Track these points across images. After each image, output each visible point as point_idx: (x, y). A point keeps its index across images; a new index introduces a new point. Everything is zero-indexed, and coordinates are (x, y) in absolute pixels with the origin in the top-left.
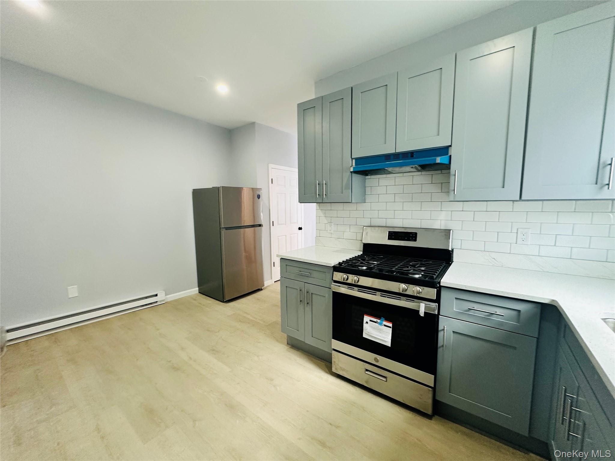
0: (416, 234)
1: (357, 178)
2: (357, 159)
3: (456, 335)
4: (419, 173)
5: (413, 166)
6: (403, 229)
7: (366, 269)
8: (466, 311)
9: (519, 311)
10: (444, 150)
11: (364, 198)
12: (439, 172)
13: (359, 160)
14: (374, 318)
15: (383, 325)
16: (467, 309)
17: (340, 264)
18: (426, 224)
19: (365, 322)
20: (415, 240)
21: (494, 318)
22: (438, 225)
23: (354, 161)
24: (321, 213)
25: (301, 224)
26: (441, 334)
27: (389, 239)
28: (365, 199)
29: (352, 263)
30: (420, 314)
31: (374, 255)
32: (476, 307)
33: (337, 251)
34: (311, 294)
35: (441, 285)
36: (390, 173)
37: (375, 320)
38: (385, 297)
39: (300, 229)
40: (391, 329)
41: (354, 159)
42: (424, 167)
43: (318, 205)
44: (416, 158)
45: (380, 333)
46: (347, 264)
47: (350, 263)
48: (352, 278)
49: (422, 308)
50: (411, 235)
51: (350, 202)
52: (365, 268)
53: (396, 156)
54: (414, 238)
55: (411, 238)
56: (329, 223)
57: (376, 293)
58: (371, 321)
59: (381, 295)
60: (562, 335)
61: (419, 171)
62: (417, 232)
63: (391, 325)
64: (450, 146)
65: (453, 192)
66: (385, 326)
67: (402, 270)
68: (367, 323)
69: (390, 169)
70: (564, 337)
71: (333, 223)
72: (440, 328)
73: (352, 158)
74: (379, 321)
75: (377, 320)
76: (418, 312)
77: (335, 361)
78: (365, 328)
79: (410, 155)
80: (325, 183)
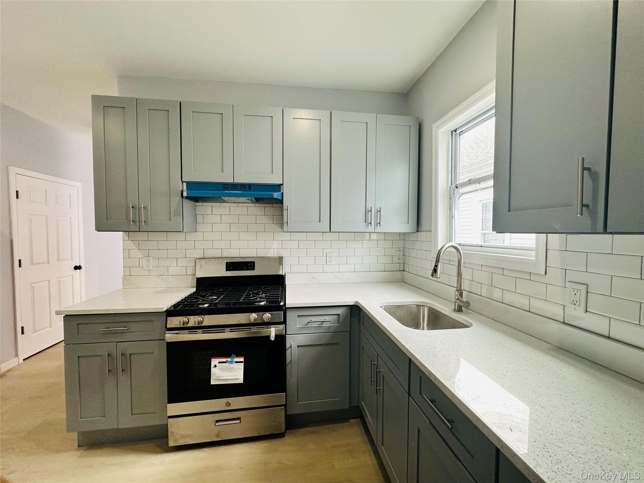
0: (254, 262)
1: (188, 204)
2: (188, 183)
3: (300, 348)
4: (253, 205)
5: (250, 198)
6: (241, 259)
7: (208, 306)
8: (307, 324)
9: (339, 315)
10: (278, 187)
11: (195, 227)
12: (271, 205)
13: (191, 185)
14: (224, 358)
15: (234, 362)
16: (307, 322)
17: (175, 306)
18: (261, 253)
19: (212, 365)
20: (254, 269)
21: (325, 325)
22: (272, 253)
23: (185, 184)
24: (131, 245)
25: (80, 262)
26: (288, 352)
27: (227, 270)
28: (196, 229)
29: (188, 302)
30: (271, 339)
31: (213, 290)
32: (313, 319)
33: (161, 292)
34: (129, 355)
35: (287, 306)
36: (224, 202)
37: (225, 360)
38: (235, 331)
39: (78, 268)
40: (243, 364)
41: (185, 182)
42: (258, 200)
43: (126, 235)
44: (253, 191)
46: (182, 305)
47: (185, 303)
48: (193, 320)
49: (273, 332)
50: (250, 264)
51: (182, 231)
52: (206, 305)
53: (234, 186)
54: (252, 267)
55: (249, 268)
56: (145, 257)
57: (224, 330)
58: (219, 363)
59: (230, 331)
60: (362, 325)
61: (253, 203)
62: (255, 261)
63: (242, 359)
64: (282, 184)
65: (287, 224)
66: (236, 362)
67: (248, 300)
68: (215, 366)
69: (226, 199)
70: (363, 325)
71: (152, 257)
72: (288, 345)
73: (183, 180)
74: (229, 359)
75: (227, 359)
76: (269, 337)
77: (173, 430)
78: (215, 372)
79: (247, 187)
80: (144, 207)
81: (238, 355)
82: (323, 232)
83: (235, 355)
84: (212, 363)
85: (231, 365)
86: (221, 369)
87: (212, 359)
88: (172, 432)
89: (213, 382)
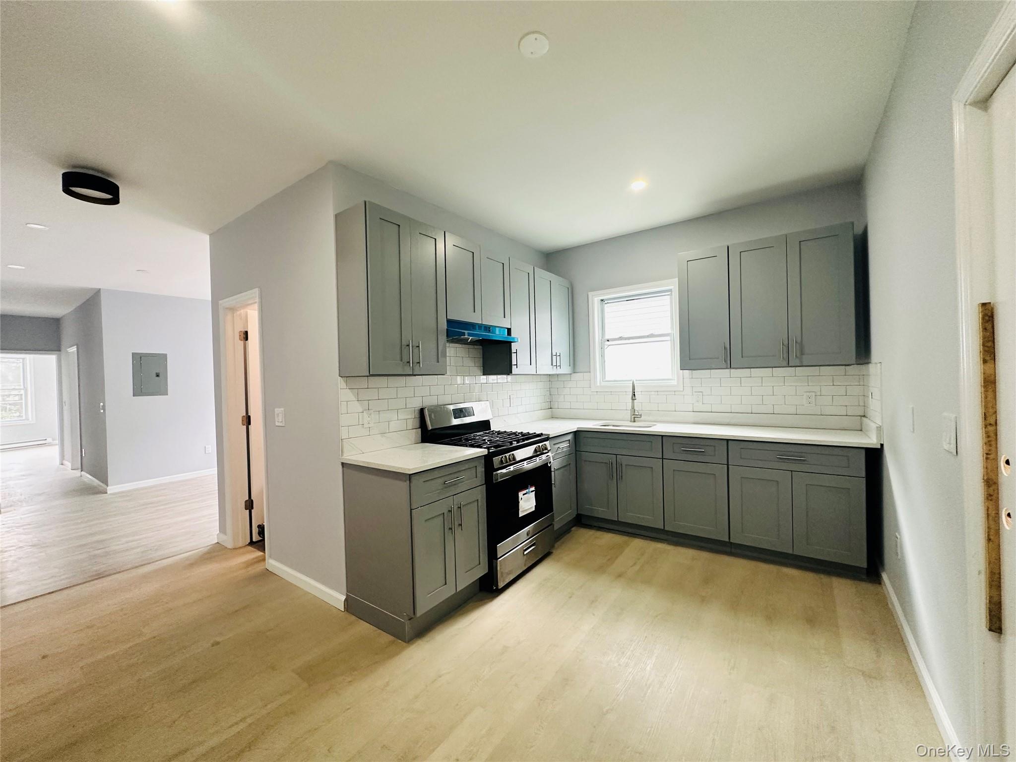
0: (472, 408)
8: (557, 451)
9: (570, 440)
15: (530, 492)
19: (520, 499)
27: (455, 418)
32: (560, 446)
37: (525, 492)
45: (529, 501)
58: (524, 495)
60: (582, 445)
64: (510, 328)
66: (532, 492)
71: (372, 411)
73: (447, 318)
75: (527, 490)
77: (502, 570)
78: (521, 505)
80: (418, 345)
83: (530, 486)
84: (519, 495)
85: (529, 495)
86: (524, 501)
87: (519, 493)
89: (520, 514)
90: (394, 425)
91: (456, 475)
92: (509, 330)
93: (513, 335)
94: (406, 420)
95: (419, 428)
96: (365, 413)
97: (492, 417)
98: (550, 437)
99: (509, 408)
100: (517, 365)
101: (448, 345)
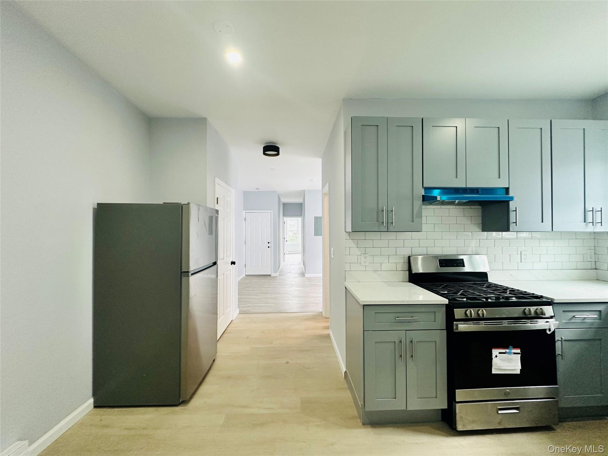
0: (462, 260)
9: (600, 311)
14: (503, 349)
15: (512, 353)
19: (494, 356)
20: (465, 266)
27: (440, 267)
37: (503, 351)
38: (512, 324)
40: (519, 355)
41: (425, 187)
45: (510, 362)
49: (552, 326)
52: (465, 299)
53: (464, 191)
54: (462, 264)
55: (459, 264)
56: (363, 254)
57: (502, 322)
58: (500, 353)
59: (508, 323)
63: (519, 351)
64: (509, 188)
66: (515, 353)
68: (496, 356)
71: (368, 255)
73: (423, 186)
74: (507, 351)
75: (506, 350)
77: (462, 415)
78: (495, 362)
79: (476, 191)
80: (392, 210)
81: (515, 347)
82: (517, 232)
83: (512, 347)
84: (493, 352)
85: (510, 356)
86: (501, 360)
87: (493, 350)
88: (461, 417)
89: (494, 372)
90: (385, 267)
91: (411, 315)
92: (507, 190)
93: (511, 194)
94: (396, 263)
95: (407, 271)
96: (362, 256)
97: (489, 271)
98: (555, 302)
99: (519, 263)
100: (516, 223)
101: (424, 207)
